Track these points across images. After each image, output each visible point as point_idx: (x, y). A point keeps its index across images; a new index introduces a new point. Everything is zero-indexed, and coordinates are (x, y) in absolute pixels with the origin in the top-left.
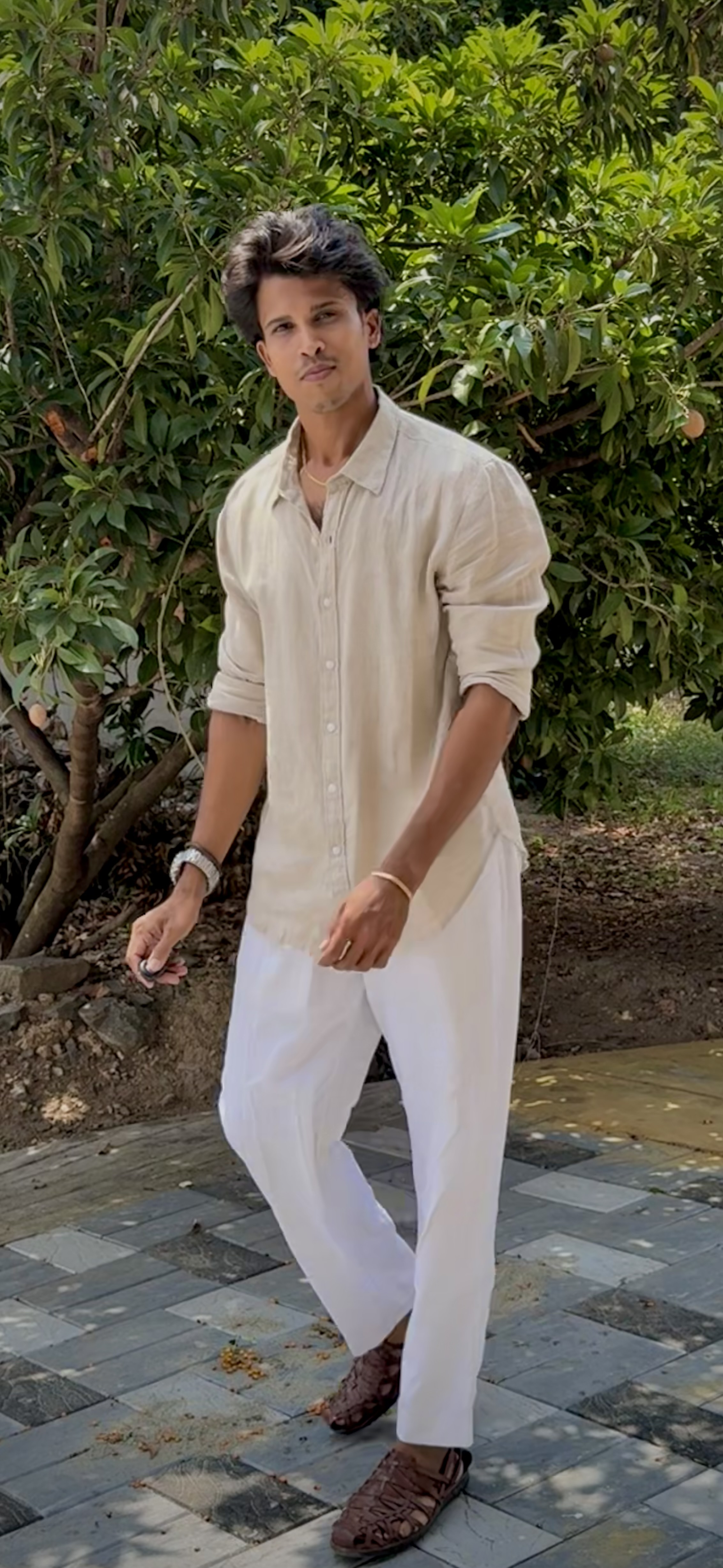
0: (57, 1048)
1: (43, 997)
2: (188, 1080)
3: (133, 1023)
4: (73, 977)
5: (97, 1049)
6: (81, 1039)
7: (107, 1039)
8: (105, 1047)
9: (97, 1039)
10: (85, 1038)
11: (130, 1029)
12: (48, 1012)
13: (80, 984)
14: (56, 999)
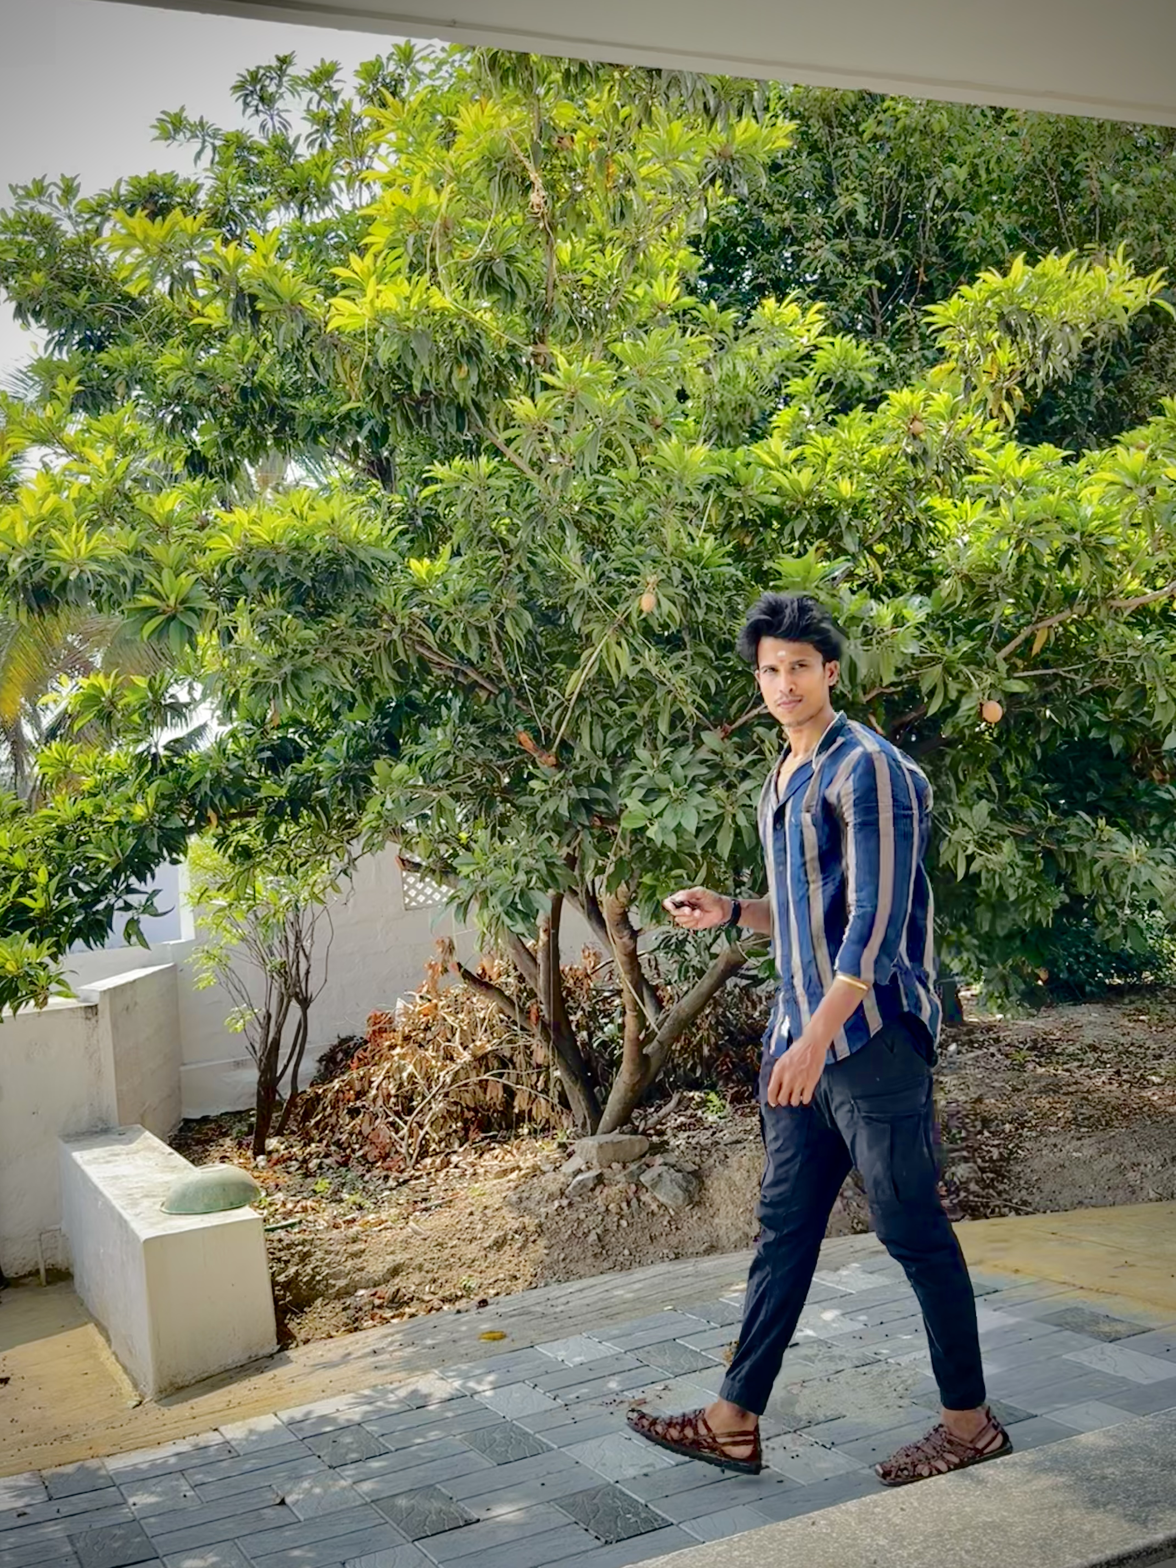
0: (624, 1205)
1: (615, 1165)
2: (722, 1232)
3: (680, 1187)
4: (637, 1150)
5: (654, 1207)
6: (643, 1198)
7: (663, 1199)
8: (661, 1206)
9: (655, 1199)
10: (645, 1197)
11: (678, 1191)
12: (618, 1177)
13: (643, 1156)
14: (624, 1167)
